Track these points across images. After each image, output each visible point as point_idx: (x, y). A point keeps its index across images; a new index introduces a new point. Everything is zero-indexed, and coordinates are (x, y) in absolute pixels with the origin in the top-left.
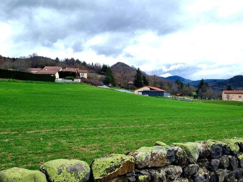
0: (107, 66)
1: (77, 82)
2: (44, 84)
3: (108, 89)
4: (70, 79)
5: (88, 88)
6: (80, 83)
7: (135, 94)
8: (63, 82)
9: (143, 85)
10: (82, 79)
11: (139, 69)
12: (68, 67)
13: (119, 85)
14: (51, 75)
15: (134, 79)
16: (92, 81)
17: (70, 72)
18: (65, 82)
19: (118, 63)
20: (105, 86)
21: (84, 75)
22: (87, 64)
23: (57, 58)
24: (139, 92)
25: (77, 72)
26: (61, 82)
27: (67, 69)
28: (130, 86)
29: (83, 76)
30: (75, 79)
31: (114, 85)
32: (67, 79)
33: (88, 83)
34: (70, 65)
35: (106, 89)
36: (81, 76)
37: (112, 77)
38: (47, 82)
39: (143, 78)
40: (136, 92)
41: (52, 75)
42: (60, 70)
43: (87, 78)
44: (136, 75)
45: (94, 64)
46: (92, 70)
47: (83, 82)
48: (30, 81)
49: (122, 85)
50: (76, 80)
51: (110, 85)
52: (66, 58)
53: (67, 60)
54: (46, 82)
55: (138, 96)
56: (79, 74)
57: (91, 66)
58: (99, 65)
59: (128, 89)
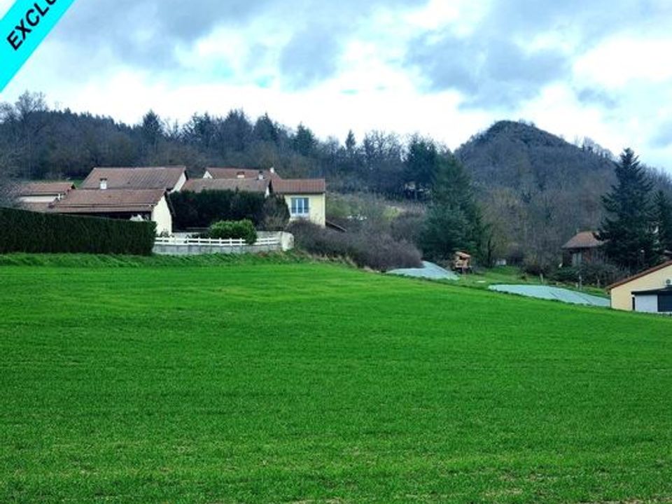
0: (433, 147)
1: (275, 248)
2: (96, 266)
3: (452, 283)
4: (236, 234)
5: (335, 281)
6: (288, 252)
7: (614, 307)
8: (195, 252)
9: (660, 253)
10: (301, 228)
11: (628, 157)
12: (215, 166)
13: (515, 260)
14: (128, 215)
15: (599, 217)
16: (359, 241)
17: (229, 194)
18: (204, 256)
19: (499, 127)
20: (430, 270)
21: (307, 209)
22: (316, 142)
23: (151, 119)
24: (636, 293)
25: (268, 193)
26: (185, 253)
27: (210, 180)
28: (576, 259)
29: (303, 214)
30: (260, 234)
31: (486, 262)
32: (217, 235)
33: (335, 253)
34: (223, 154)
35: (444, 282)
36: (293, 217)
37: (472, 216)
38: (112, 259)
39: (656, 208)
40: (620, 296)
41: (133, 219)
42: (178, 188)
43: (327, 224)
44: (610, 191)
45: (359, 143)
46: (351, 180)
47: (304, 252)
48: (24, 255)
49: (531, 259)
50: (264, 241)
51: (462, 258)
52: (201, 114)
53: (204, 126)
54: (107, 256)
55: (632, 320)
56: (282, 203)
57: (342, 150)
58: (387, 145)
59: (566, 279)
